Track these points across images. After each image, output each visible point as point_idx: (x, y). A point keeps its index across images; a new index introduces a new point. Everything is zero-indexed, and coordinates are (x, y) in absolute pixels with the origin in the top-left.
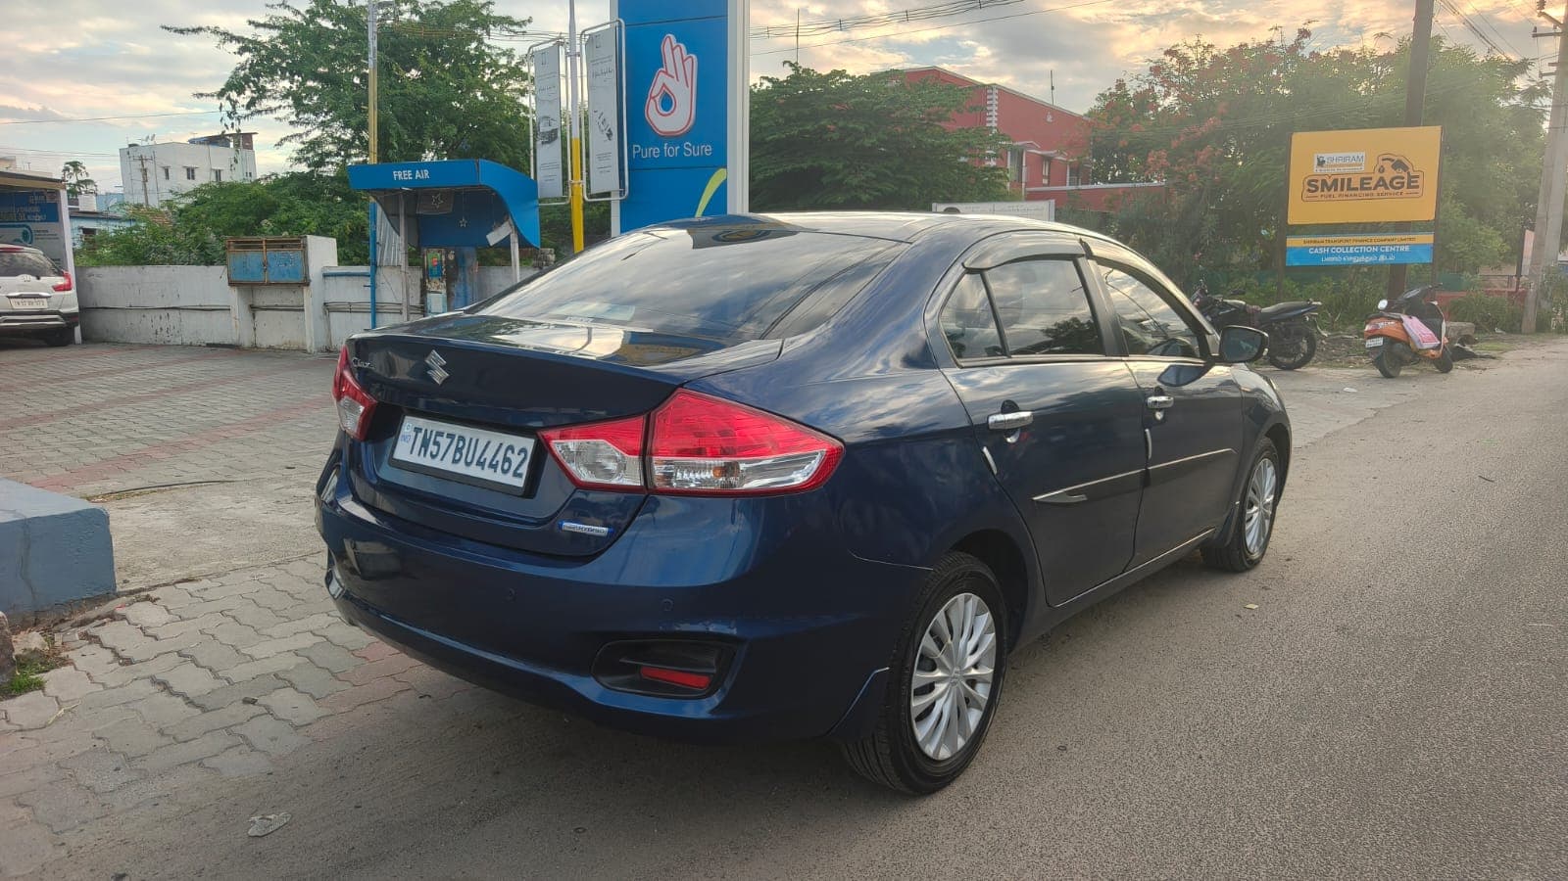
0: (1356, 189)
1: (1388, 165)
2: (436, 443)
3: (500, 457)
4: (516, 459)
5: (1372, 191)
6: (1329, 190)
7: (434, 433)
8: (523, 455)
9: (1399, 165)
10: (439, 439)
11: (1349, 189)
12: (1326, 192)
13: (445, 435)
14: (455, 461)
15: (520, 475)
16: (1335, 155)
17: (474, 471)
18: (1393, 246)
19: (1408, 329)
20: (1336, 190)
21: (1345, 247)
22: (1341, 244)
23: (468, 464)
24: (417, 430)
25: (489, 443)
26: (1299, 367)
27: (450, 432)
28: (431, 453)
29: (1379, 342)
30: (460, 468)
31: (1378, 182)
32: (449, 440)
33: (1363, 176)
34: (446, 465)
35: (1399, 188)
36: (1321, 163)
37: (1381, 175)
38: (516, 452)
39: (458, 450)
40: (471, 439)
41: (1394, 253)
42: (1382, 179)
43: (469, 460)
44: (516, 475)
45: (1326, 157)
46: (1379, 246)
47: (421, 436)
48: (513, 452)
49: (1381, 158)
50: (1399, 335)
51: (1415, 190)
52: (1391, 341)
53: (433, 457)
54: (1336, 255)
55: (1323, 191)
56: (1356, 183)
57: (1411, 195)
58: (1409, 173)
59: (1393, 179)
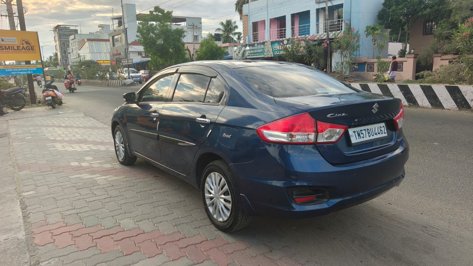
0: (16, 50)
1: (24, 43)
2: (362, 133)
3: (379, 131)
4: (383, 129)
5: (21, 51)
6: (8, 50)
7: (360, 131)
8: (384, 127)
9: (27, 43)
10: (362, 132)
11: (14, 50)
12: (7, 50)
13: (363, 130)
14: (369, 136)
15: (386, 133)
16: (7, 38)
17: (375, 137)
18: (31, 68)
19: (56, 93)
20: (10, 50)
21: (17, 69)
22: (16, 68)
23: (373, 136)
24: (354, 132)
25: (375, 128)
26: (21, 109)
27: (364, 129)
28: (362, 137)
29: (50, 98)
30: (372, 138)
31: (22, 48)
32: (365, 131)
33: (17, 46)
34: (368, 138)
35: (28, 50)
36: (3, 40)
37: (23, 46)
38: (382, 127)
39: (369, 133)
40: (370, 129)
41: (32, 71)
42: (23, 47)
43: (373, 134)
44: (385, 133)
45: (4, 38)
46: (28, 68)
47: (356, 133)
48: (381, 128)
49: (21, 40)
50: (54, 95)
51: (34, 51)
52: (53, 97)
53: (363, 138)
54: (15, 71)
55: (5, 50)
56: (16, 48)
57: (33, 53)
58: (31, 45)
59: (27, 47)
